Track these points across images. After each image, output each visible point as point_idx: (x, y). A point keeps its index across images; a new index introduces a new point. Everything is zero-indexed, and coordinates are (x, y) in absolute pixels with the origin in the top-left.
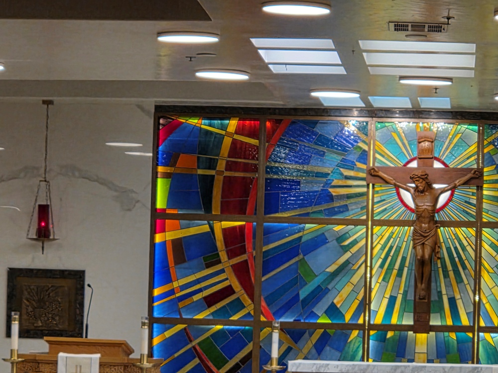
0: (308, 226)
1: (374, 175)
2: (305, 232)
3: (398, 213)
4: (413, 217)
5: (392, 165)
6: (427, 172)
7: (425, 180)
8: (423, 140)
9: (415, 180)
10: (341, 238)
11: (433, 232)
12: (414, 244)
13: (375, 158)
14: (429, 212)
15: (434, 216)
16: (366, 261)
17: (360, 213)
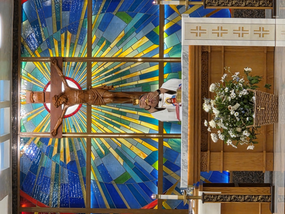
0: (92, 178)
1: (57, 133)
2: (97, 180)
3: (82, 116)
4: (84, 105)
5: (50, 121)
6: (53, 96)
7: (59, 98)
8: (32, 99)
9: (59, 105)
10: (100, 155)
11: (95, 92)
12: (103, 104)
13: (45, 133)
14: (81, 94)
15: (84, 91)
16: (115, 138)
17: (82, 142)
